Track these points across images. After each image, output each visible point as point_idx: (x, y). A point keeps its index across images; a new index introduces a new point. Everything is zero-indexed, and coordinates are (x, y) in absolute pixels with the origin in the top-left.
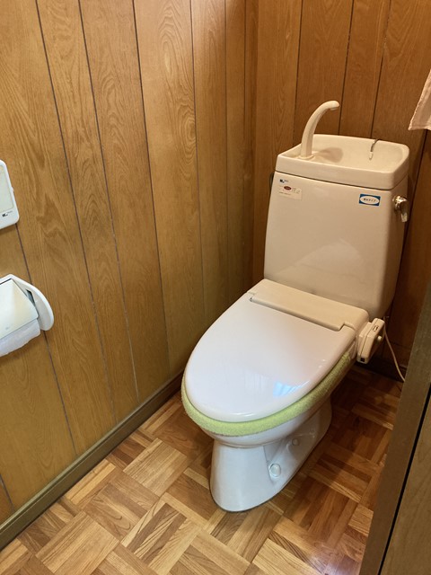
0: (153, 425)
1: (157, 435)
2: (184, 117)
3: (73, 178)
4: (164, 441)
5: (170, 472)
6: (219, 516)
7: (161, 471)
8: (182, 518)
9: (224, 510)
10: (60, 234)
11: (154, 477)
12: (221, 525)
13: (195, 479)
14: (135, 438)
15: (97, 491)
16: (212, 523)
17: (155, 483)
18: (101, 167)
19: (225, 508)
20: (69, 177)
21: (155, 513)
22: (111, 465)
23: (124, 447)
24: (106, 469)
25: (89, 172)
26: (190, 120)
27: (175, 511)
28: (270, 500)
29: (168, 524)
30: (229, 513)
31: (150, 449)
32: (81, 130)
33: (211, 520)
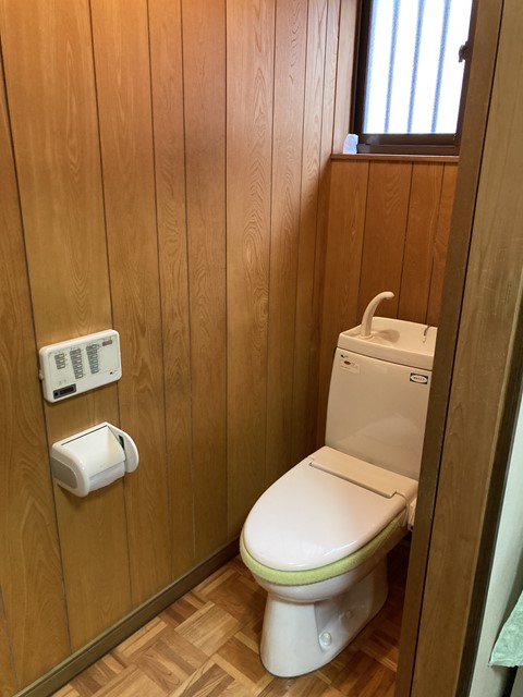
0: (207, 588)
1: (209, 597)
2: (259, 298)
3: (165, 345)
4: (216, 604)
5: (221, 634)
6: (267, 680)
7: (213, 632)
8: (231, 679)
9: (272, 675)
10: (149, 390)
11: (204, 639)
12: (269, 688)
13: (245, 643)
14: (187, 599)
15: (147, 647)
16: (260, 686)
17: (205, 643)
18: (187, 337)
19: (274, 673)
20: (161, 345)
21: (204, 672)
22: (163, 623)
23: (176, 607)
24: (157, 626)
25: (178, 341)
26: (264, 300)
27: (224, 672)
28: (319, 669)
29: (216, 683)
30: (277, 678)
31: (203, 611)
32: (176, 308)
33: (259, 683)
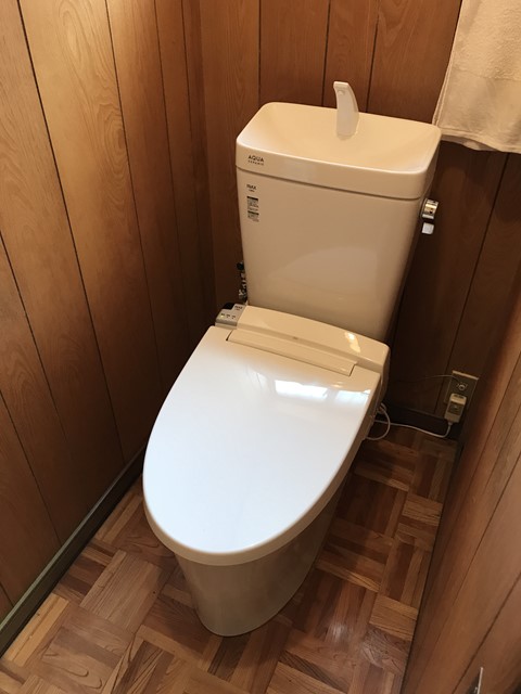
0: (112, 530)
1: (118, 545)
2: (106, 122)
4: (129, 552)
6: (214, 646)
7: (131, 596)
8: (168, 657)
11: (123, 607)
13: (178, 599)
14: (88, 554)
15: (48, 642)
16: (206, 658)
17: (125, 614)
21: (132, 657)
22: (61, 600)
23: (75, 570)
24: (55, 607)
26: (115, 125)
27: (157, 650)
29: (151, 668)
30: (225, 638)
31: (112, 567)
33: (205, 652)
